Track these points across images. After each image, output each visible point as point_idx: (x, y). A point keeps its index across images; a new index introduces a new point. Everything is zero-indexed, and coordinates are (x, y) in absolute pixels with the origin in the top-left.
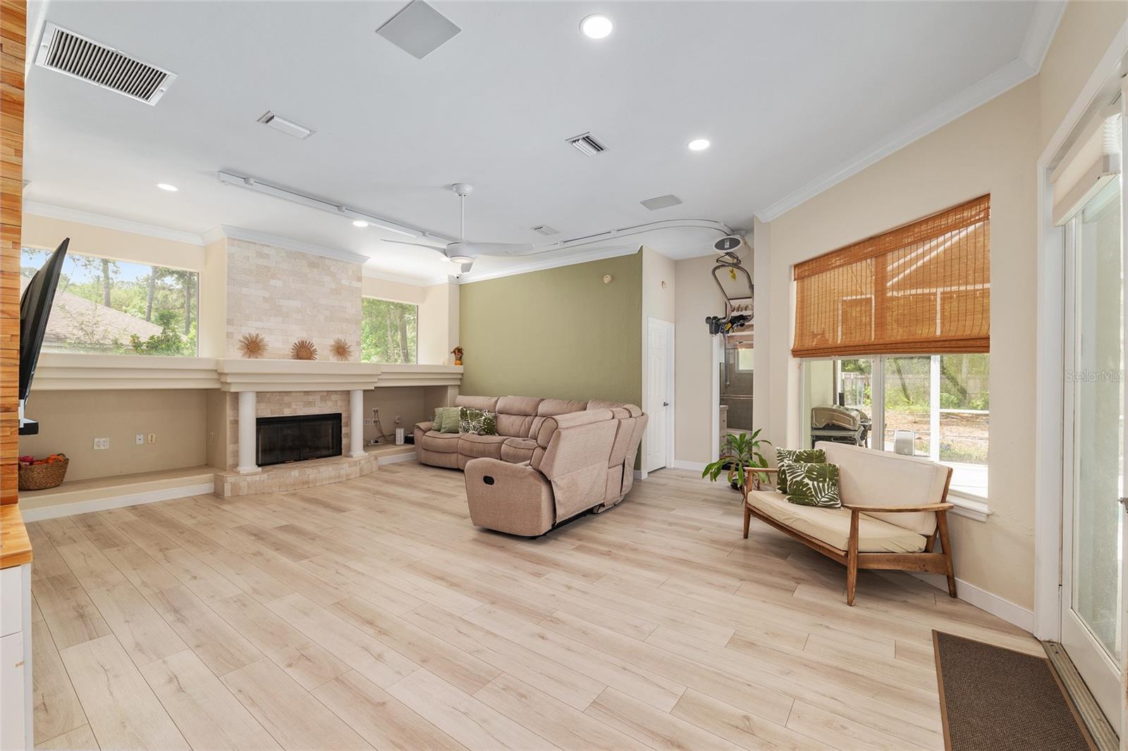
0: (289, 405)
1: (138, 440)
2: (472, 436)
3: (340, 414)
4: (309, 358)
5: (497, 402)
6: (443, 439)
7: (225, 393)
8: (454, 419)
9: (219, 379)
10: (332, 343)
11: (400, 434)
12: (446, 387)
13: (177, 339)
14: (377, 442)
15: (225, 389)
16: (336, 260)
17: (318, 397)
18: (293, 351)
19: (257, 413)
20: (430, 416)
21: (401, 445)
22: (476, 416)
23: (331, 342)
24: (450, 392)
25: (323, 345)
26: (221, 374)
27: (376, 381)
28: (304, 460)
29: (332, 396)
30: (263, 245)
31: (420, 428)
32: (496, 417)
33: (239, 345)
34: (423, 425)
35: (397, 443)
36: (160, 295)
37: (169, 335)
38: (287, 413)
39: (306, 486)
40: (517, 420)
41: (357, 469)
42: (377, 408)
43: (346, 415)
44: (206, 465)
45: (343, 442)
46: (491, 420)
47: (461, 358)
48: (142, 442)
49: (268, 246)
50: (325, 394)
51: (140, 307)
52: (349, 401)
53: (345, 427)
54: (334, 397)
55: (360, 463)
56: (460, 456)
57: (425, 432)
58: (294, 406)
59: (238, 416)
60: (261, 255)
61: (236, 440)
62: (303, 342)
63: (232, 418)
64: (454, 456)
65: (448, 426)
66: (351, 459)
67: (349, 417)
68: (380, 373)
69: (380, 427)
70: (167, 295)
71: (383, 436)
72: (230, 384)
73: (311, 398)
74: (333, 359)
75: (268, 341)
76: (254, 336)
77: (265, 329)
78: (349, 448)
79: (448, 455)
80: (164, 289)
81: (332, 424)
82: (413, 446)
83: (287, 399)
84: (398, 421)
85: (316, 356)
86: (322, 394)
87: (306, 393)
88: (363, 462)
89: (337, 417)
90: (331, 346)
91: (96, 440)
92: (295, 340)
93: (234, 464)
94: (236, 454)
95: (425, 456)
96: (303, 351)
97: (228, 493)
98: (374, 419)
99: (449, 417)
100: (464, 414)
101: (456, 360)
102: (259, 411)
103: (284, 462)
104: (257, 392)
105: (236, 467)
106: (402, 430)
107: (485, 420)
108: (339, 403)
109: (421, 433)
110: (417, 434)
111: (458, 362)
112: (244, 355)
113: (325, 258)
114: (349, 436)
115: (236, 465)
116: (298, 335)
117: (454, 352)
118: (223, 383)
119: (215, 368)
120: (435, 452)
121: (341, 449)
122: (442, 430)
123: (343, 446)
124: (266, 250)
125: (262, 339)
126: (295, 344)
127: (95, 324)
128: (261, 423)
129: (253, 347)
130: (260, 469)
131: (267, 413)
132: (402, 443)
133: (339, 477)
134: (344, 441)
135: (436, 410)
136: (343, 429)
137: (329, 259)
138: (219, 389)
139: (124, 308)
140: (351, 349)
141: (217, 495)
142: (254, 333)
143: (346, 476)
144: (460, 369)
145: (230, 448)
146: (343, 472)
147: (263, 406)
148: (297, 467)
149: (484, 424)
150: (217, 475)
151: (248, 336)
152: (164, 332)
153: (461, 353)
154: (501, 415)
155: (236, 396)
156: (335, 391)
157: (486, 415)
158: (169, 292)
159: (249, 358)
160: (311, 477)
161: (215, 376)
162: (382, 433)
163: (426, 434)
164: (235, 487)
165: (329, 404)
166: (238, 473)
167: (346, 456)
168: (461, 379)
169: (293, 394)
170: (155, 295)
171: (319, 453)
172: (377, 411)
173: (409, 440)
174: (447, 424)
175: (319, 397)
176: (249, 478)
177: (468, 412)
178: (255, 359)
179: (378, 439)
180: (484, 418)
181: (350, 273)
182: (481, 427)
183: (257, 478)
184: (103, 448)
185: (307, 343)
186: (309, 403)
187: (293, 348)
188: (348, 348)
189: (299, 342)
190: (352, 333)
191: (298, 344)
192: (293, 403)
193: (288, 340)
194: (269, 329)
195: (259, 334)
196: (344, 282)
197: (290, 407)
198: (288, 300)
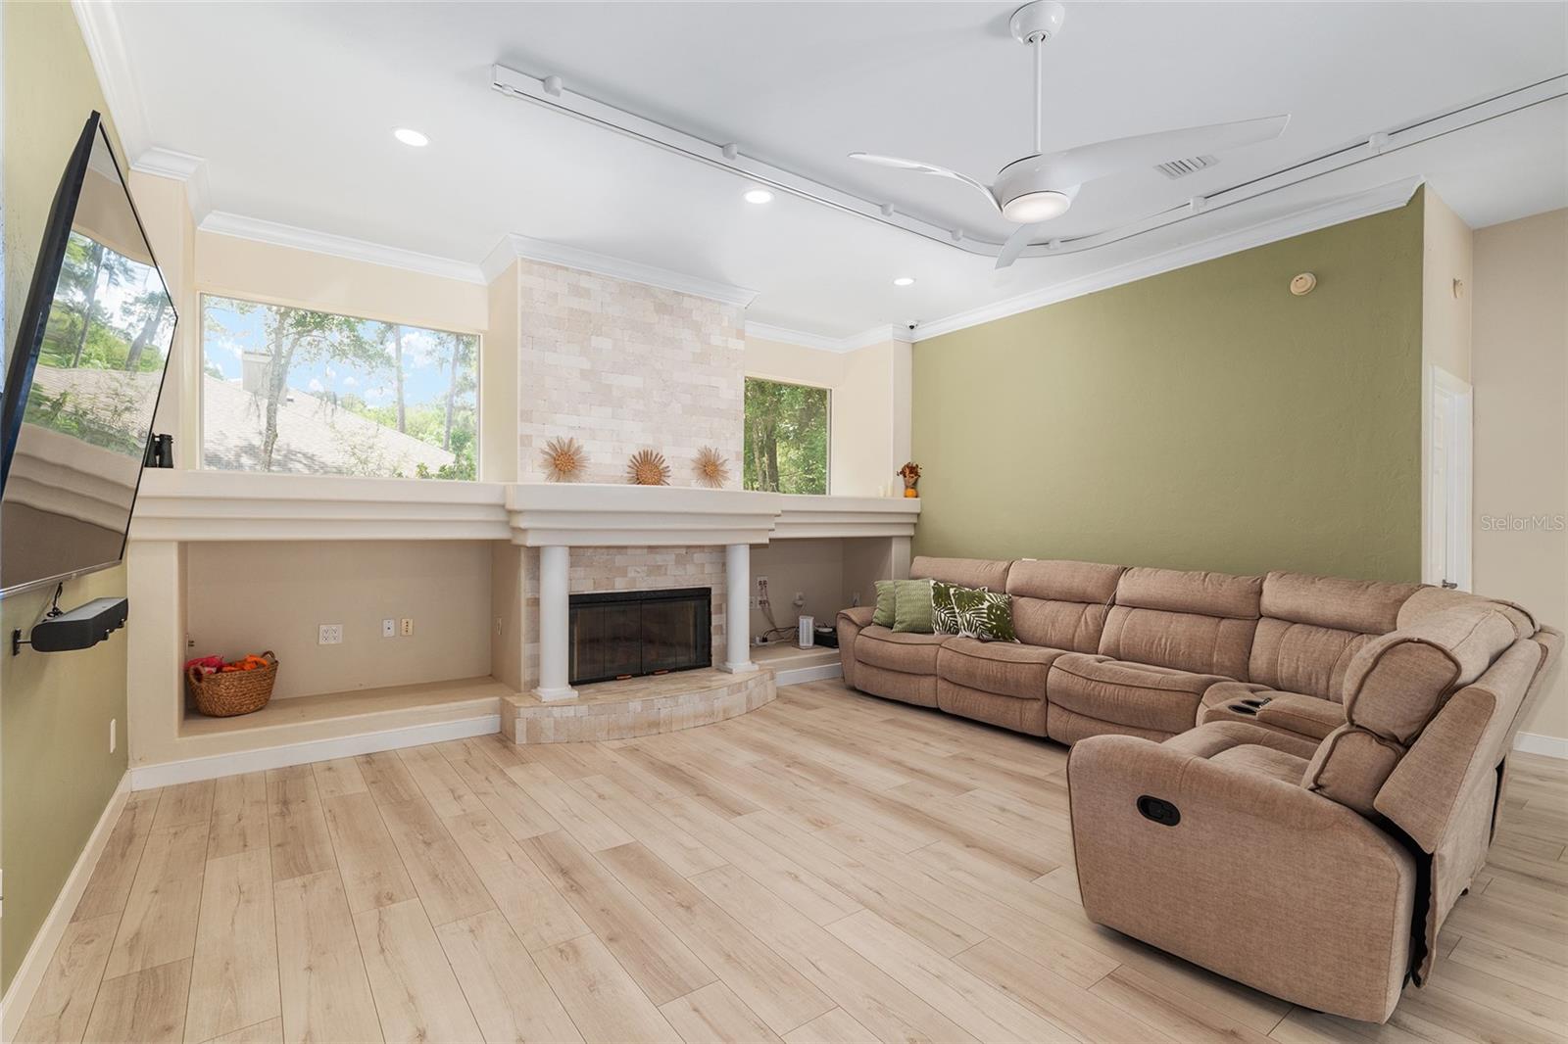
0: (623, 572)
1: (386, 629)
2: (965, 641)
3: (709, 590)
4: (658, 482)
5: (1007, 570)
6: (899, 647)
7: (518, 547)
8: (919, 604)
9: (508, 523)
10: (694, 454)
11: (807, 626)
12: (888, 539)
13: (472, 469)
14: (765, 640)
15: (519, 540)
16: (701, 299)
17: (671, 558)
18: (629, 470)
19: (570, 585)
20: (865, 595)
21: (807, 649)
22: (970, 599)
23: (692, 453)
24: (898, 552)
25: (679, 459)
26: (511, 513)
27: (773, 526)
28: (648, 674)
29: (695, 555)
30: (580, 272)
31: (849, 619)
32: (1010, 604)
33: (540, 458)
34: (855, 614)
35: (801, 644)
36: (460, 417)
37: (463, 465)
38: (620, 586)
39: (655, 731)
40: (1066, 613)
41: (740, 699)
42: (766, 578)
43: (719, 592)
44: (491, 675)
45: (714, 643)
46: (1003, 611)
47: (915, 483)
48: (391, 632)
49: (589, 274)
50: (684, 551)
51: (438, 433)
52: (724, 564)
53: (716, 613)
54: (698, 557)
55: (747, 688)
56: (941, 685)
57: (860, 627)
58: (631, 574)
59: (539, 592)
60: (577, 291)
61: (536, 637)
62: (646, 454)
63: (529, 595)
64: (927, 684)
65: (908, 618)
66: (730, 676)
67: (725, 597)
68: (780, 512)
69: (770, 610)
70: (467, 418)
71: (776, 630)
72: (524, 531)
73: (659, 559)
74: (697, 485)
75: (589, 453)
76: (567, 441)
77: (584, 429)
78: (725, 656)
79: (913, 678)
80: (465, 408)
81: (695, 608)
82: (837, 651)
83: (620, 560)
84: (800, 603)
85: (669, 481)
86: (678, 551)
87: (650, 548)
88: (751, 684)
89: (704, 594)
90: (693, 461)
91: (323, 627)
92: (633, 450)
93: (532, 681)
94: (536, 661)
95: (859, 675)
96: (647, 469)
97: (521, 738)
98: (759, 598)
99: (911, 601)
100: (941, 595)
101: (907, 487)
102: (573, 581)
103: (614, 678)
104: (571, 547)
105: (536, 688)
106: (811, 620)
107: (990, 608)
108: (708, 569)
109: (853, 630)
110: (845, 631)
111: (910, 491)
112: (549, 477)
113: (683, 295)
114: (725, 631)
115: (535, 683)
116: (637, 440)
117: (903, 473)
118: (515, 530)
119: (501, 502)
120: (883, 669)
121: (711, 656)
122: (897, 627)
123: (713, 649)
124: (585, 282)
125: (578, 449)
126: (634, 457)
127: (370, 448)
128: (578, 603)
129: (564, 462)
130: (574, 693)
131: (587, 588)
132: (811, 645)
133: (712, 714)
134: (716, 641)
135: (878, 584)
136: (713, 617)
137: (690, 296)
138: (509, 541)
139: (420, 435)
140: (727, 467)
141: (503, 738)
142: (565, 436)
143: (724, 712)
144: (912, 505)
145: (526, 649)
146: (718, 704)
147: (580, 572)
148: (638, 691)
149: (989, 618)
150: (504, 700)
151: (555, 442)
152: (457, 461)
153: (917, 474)
154: (1022, 601)
155: (536, 553)
156: (700, 547)
157: (991, 599)
158: (470, 413)
159: (557, 481)
160: (664, 713)
161: (502, 517)
162: (772, 623)
163: (863, 632)
164: (533, 727)
165: (691, 569)
166: (538, 699)
167: (720, 670)
168: (915, 524)
169: (629, 551)
170: (454, 418)
171: (671, 660)
172: (765, 582)
173: (825, 639)
174: (906, 613)
175: (674, 556)
176: (556, 712)
177: (952, 591)
178: (567, 484)
179: (771, 636)
180: (986, 604)
181: (725, 324)
182: (983, 623)
183: (570, 712)
184: (333, 642)
185: (654, 455)
186: (656, 569)
187: (631, 464)
188: (722, 464)
189: (640, 454)
190: (728, 435)
191: (638, 458)
192: (629, 568)
193: (621, 449)
194: (590, 429)
195: (575, 437)
196: (716, 340)
197: (625, 575)
198: (622, 374)
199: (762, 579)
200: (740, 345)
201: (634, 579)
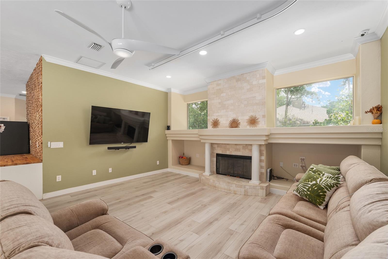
4: (236, 127)
17: (241, 147)
23: (247, 117)
25: (243, 120)
26: (199, 135)
28: (234, 176)
29: (248, 147)
38: (228, 153)
39: (215, 188)
42: (304, 158)
54: (250, 148)
58: (231, 150)
60: (218, 84)
62: (234, 119)
73: (238, 147)
75: (221, 121)
77: (220, 116)
83: (228, 146)
85: (240, 126)
86: (243, 145)
87: (236, 145)
90: (247, 120)
92: (231, 119)
96: (234, 124)
98: (301, 165)
101: (374, 118)
103: (226, 175)
104: (211, 143)
111: (377, 120)
116: (232, 116)
125: (219, 120)
126: (231, 121)
128: (220, 156)
129: (215, 124)
140: (259, 120)
142: (216, 118)
151: (214, 119)
159: (214, 128)
165: (247, 151)
169: (230, 145)
172: (304, 160)
178: (216, 129)
185: (236, 119)
186: (237, 150)
187: (230, 123)
188: (257, 119)
189: (232, 120)
190: (259, 110)
191: (232, 121)
192: (230, 149)
193: (228, 119)
194: (221, 115)
195: (218, 118)
196: (255, 83)
197: (229, 150)
198: (228, 101)
199: (302, 158)
200: (265, 81)
201: (231, 152)
